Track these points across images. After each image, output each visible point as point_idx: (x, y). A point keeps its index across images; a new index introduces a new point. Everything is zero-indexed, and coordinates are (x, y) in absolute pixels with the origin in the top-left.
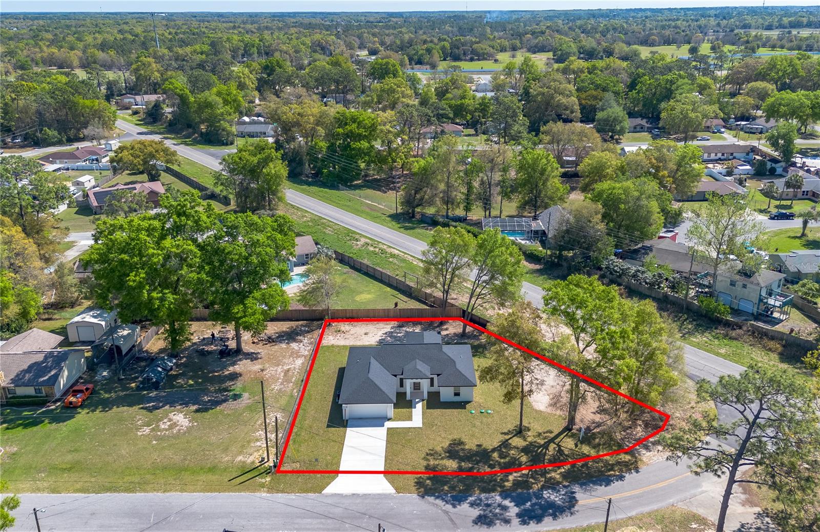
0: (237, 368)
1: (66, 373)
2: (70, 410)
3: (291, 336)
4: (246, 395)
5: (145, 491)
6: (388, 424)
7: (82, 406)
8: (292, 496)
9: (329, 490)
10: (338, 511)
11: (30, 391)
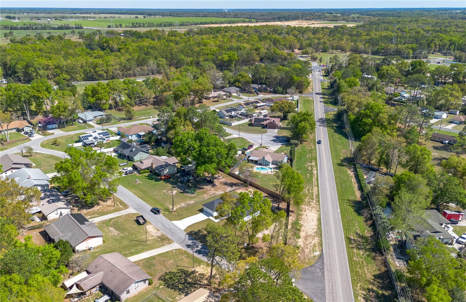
0: (205, 187)
1: (168, 170)
2: (161, 179)
3: (232, 185)
4: (196, 194)
5: (146, 202)
6: (211, 218)
7: (163, 180)
8: (165, 218)
9: (173, 222)
10: (168, 226)
11: (157, 172)
